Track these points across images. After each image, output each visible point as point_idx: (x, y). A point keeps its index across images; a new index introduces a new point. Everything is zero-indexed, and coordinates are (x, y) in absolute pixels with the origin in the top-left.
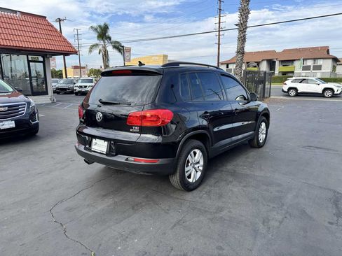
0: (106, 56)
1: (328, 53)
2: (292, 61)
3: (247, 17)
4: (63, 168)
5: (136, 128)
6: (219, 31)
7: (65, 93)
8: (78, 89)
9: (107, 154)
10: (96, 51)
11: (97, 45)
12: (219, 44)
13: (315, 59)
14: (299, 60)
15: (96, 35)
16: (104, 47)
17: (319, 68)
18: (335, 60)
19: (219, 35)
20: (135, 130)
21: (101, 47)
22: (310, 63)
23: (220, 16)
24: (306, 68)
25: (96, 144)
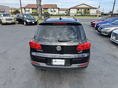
1: (57, 7)
2: (47, 9)
5: (81, 51)
13: (54, 8)
14: (49, 8)
17: (55, 11)
18: (59, 9)
22: (52, 10)
25: (56, 61)
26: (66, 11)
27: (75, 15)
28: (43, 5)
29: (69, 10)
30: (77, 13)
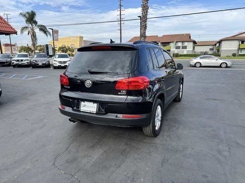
0: (34, 36)
1: (190, 38)
2: (168, 43)
3: (147, 11)
4: (41, 128)
5: (124, 91)
6: (121, 21)
7: (3, 66)
8: (15, 63)
9: (97, 114)
10: (26, 32)
11: (26, 28)
12: (121, 30)
13: (183, 42)
14: (173, 42)
15: (24, 19)
16: (33, 30)
17: (185, 47)
18: (195, 42)
19: (121, 24)
20: (122, 93)
21: (30, 29)
22: (180, 44)
23: (120, 10)
24: (178, 48)
25: (85, 106)
26: (211, 47)
27: (234, 55)
28: (161, 36)
29: (219, 45)
30: (239, 49)
